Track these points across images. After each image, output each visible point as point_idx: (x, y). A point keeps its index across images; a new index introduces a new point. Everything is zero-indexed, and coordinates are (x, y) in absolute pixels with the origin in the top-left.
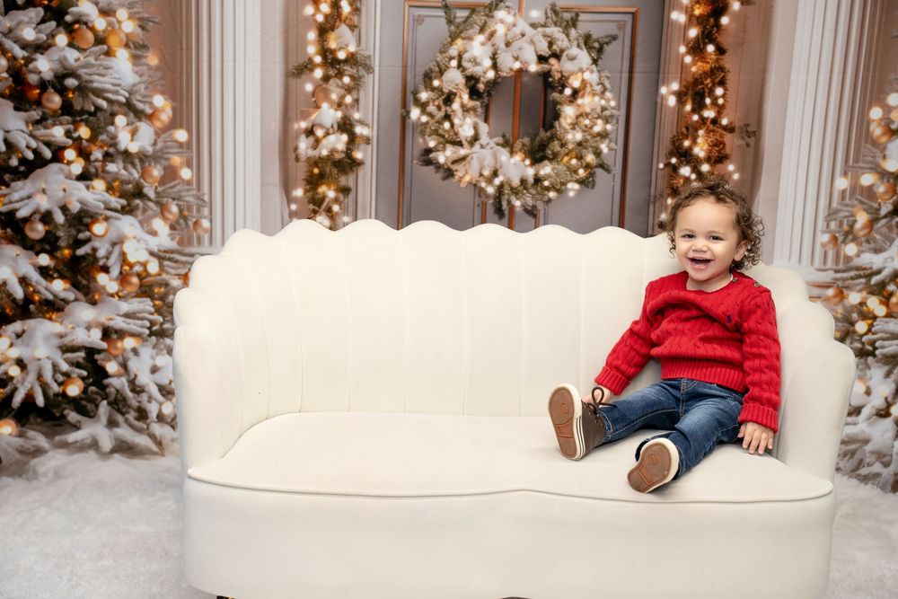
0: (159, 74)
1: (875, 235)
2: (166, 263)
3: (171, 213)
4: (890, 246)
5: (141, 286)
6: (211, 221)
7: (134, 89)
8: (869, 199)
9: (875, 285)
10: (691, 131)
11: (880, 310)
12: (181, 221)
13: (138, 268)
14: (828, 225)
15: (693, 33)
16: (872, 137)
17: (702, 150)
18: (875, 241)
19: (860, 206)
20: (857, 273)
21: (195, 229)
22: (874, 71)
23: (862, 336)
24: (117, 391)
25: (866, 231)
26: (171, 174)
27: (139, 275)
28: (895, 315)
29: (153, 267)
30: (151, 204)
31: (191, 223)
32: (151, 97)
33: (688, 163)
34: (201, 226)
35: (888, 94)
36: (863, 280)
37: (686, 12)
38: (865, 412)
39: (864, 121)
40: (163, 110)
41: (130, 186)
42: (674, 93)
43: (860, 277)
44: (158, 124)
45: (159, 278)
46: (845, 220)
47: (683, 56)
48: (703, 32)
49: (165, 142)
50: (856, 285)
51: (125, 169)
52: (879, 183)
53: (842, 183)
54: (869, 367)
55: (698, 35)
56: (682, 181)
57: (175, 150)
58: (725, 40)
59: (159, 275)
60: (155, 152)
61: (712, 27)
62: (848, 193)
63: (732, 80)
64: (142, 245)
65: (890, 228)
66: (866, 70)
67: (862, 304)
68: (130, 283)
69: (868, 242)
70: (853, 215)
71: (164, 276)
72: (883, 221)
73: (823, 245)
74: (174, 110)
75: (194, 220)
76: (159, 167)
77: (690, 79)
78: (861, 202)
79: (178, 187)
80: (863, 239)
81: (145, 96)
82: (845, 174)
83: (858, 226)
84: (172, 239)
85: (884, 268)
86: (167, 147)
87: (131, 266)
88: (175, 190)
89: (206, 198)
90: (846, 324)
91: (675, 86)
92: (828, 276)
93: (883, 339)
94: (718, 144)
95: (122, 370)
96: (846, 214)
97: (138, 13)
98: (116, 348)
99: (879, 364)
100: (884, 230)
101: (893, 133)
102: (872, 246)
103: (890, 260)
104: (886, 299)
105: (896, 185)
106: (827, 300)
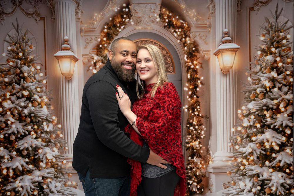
0: (54, 111)
1: (243, 143)
2: (57, 159)
3: (58, 146)
4: (247, 146)
5: (51, 165)
6: (68, 147)
7: (48, 115)
8: (240, 134)
9: (244, 156)
10: (192, 118)
11: (246, 163)
12: (61, 148)
13: (50, 161)
14: (230, 141)
15: (190, 93)
16: (239, 118)
17: (195, 122)
18: (243, 145)
19: (238, 136)
20: (239, 153)
21: (64, 150)
22: (238, 101)
23: (242, 170)
24: (47, 193)
25: (240, 142)
26: (57, 136)
27: (50, 162)
28: (250, 164)
29: (54, 160)
30: (53, 144)
31: (63, 148)
32: (52, 117)
33: (192, 126)
34: (65, 149)
35: (242, 107)
36: (241, 155)
37: (188, 88)
38: (245, 191)
39: (237, 114)
40: (55, 120)
41: (48, 140)
42: (187, 108)
43: (240, 154)
44: (54, 124)
45: (56, 163)
46: (235, 140)
47: (188, 99)
48: (192, 92)
49: (56, 128)
50: (239, 157)
51: (46, 135)
52: (242, 129)
53: (233, 130)
54: (245, 179)
55: (191, 93)
56: (191, 131)
57: (58, 130)
58: (198, 94)
59: (56, 162)
60: (53, 131)
61: (195, 91)
62: (235, 132)
63: (201, 104)
64: (51, 155)
65: (247, 141)
66: (236, 101)
67: (242, 162)
68: (48, 165)
69: (241, 145)
70: (237, 138)
71: (57, 162)
72: (245, 139)
73: (230, 146)
74: (58, 120)
75: (64, 147)
76: (54, 134)
77: (191, 105)
78: (238, 135)
79: (59, 139)
80: (240, 144)
81: (50, 117)
82: (233, 127)
83: (238, 141)
84: (58, 153)
85: (246, 152)
86: (56, 129)
87: (48, 160)
88: (59, 140)
89: (67, 142)
90: (238, 167)
91: (187, 106)
92: (232, 155)
93: (248, 171)
94: (200, 121)
95: (48, 187)
96: (235, 138)
97: (48, 97)
98: (46, 182)
99: (248, 178)
100: (245, 142)
101: (244, 116)
102: (242, 146)
103: (248, 149)
104: (248, 160)
105: (247, 130)
106: (232, 161)
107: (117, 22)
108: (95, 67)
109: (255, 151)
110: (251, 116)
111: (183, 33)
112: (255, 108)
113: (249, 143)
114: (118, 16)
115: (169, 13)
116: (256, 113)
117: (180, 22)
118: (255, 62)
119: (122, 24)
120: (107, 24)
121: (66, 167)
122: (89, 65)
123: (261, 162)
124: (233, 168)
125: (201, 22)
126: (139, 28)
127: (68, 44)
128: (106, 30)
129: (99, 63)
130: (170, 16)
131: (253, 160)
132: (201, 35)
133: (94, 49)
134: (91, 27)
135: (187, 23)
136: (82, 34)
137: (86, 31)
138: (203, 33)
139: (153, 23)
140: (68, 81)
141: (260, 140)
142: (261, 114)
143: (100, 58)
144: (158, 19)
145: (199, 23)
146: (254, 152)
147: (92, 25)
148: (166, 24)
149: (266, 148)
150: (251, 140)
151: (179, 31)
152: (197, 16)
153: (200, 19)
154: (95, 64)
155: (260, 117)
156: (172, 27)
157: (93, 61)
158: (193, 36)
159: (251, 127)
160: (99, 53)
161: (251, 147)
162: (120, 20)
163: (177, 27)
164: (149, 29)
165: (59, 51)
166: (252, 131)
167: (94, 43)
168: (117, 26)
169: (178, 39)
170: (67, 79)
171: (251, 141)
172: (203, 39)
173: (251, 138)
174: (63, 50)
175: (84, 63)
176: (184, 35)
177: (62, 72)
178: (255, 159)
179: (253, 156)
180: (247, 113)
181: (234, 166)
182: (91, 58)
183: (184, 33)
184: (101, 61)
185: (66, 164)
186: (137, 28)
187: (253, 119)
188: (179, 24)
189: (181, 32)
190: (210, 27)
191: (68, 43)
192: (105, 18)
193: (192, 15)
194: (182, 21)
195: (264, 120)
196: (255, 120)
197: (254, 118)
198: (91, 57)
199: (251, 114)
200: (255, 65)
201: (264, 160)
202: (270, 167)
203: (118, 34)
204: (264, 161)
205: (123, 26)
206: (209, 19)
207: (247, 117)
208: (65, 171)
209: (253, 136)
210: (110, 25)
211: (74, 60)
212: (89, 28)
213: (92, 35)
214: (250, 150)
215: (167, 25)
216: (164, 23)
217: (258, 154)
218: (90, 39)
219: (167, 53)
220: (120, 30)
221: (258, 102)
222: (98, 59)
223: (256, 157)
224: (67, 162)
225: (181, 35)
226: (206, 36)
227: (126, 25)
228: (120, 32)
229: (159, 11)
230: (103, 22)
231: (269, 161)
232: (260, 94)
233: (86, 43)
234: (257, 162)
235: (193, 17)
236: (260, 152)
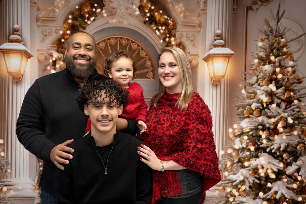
1: (233, 169)
4: (238, 172)
6: (11, 170)
8: (231, 157)
9: (234, 185)
11: (237, 194)
16: (230, 138)
19: (228, 160)
20: (229, 181)
21: (5, 173)
22: (229, 117)
23: (232, 202)
25: (231, 168)
28: (241, 195)
31: (4, 171)
34: (7, 172)
35: (233, 125)
36: (231, 184)
39: (227, 133)
43: (229, 183)
46: (224, 164)
50: (229, 185)
52: (233, 152)
53: (222, 152)
62: (224, 156)
65: (238, 167)
66: (226, 117)
67: (231, 192)
69: (231, 171)
70: (226, 163)
72: (236, 165)
75: (5, 170)
80: (230, 170)
82: (223, 149)
83: (228, 166)
85: (237, 180)
89: (10, 162)
90: (226, 199)
96: (224, 162)
100: (236, 167)
101: (236, 137)
102: (233, 172)
103: (239, 177)
104: (238, 190)
105: (238, 153)
106: (220, 190)
107: (85, 11)
108: (54, 67)
109: (247, 178)
110: (243, 136)
111: (167, 31)
112: (249, 128)
113: (241, 169)
114: (87, 4)
115: (152, 6)
116: (250, 133)
117: (164, 18)
118: (251, 71)
119: (92, 14)
120: (72, 13)
121: (6, 196)
122: (47, 63)
123: (253, 192)
124: (221, 200)
125: (189, 19)
126: (113, 22)
127: (19, 35)
128: (70, 21)
129: (60, 62)
130: (153, 10)
131: (245, 191)
132: (188, 36)
133: (53, 43)
134: (51, 15)
135: (172, 20)
136: (38, 23)
137: (43, 20)
138: (191, 33)
139: (131, 17)
140: (17, 83)
141: (253, 166)
142: (256, 135)
143: (61, 55)
144: (138, 13)
145: (187, 20)
146: (246, 180)
147: (52, 13)
148: (147, 19)
149: (260, 175)
150: (243, 165)
151: (162, 29)
152: (185, 12)
153: (188, 16)
154: (54, 63)
155: (254, 138)
156: (154, 23)
157: (52, 59)
158: (179, 36)
159: (243, 149)
160: (61, 49)
161: (242, 174)
162: (89, 9)
163: (160, 23)
164: (125, 24)
165: (6, 42)
166: (244, 154)
167: (54, 37)
168: (85, 17)
169: (160, 39)
170: (15, 80)
171: (243, 167)
172: (191, 40)
173: (243, 163)
174: (12, 42)
175: (39, 61)
176: (169, 34)
177: (9, 71)
178: (248, 188)
179: (245, 186)
180: (239, 133)
181: (222, 197)
182: (49, 55)
183: (169, 32)
184: (62, 60)
185: (6, 192)
186: (110, 22)
187: (246, 140)
188: (162, 20)
189: (165, 30)
190: (200, 26)
191: (19, 33)
192: (70, 5)
193: (179, 10)
194: (166, 17)
195: (259, 142)
196: (248, 141)
197: (248, 139)
198: (49, 53)
199: (244, 134)
200: (251, 75)
201: (258, 190)
202: (264, 199)
203: (87, 27)
204: (257, 192)
205: (93, 18)
206: (199, 16)
207: (239, 138)
208: (5, 202)
209: (245, 161)
210: (76, 14)
211: (26, 57)
212: (48, 17)
213: (51, 25)
214: (242, 178)
215: (148, 21)
216: (145, 18)
217: (251, 183)
218: (49, 31)
219: (147, 55)
220: (89, 22)
221: (253, 120)
222: (58, 57)
223: (248, 187)
224: (7, 189)
225: (164, 33)
226: (195, 37)
227: (96, 16)
228: (89, 24)
229: (139, 2)
230: (67, 10)
231: (263, 192)
232: (255, 110)
233: (43, 36)
234: (249, 193)
235: (180, 13)
236: (254, 181)
